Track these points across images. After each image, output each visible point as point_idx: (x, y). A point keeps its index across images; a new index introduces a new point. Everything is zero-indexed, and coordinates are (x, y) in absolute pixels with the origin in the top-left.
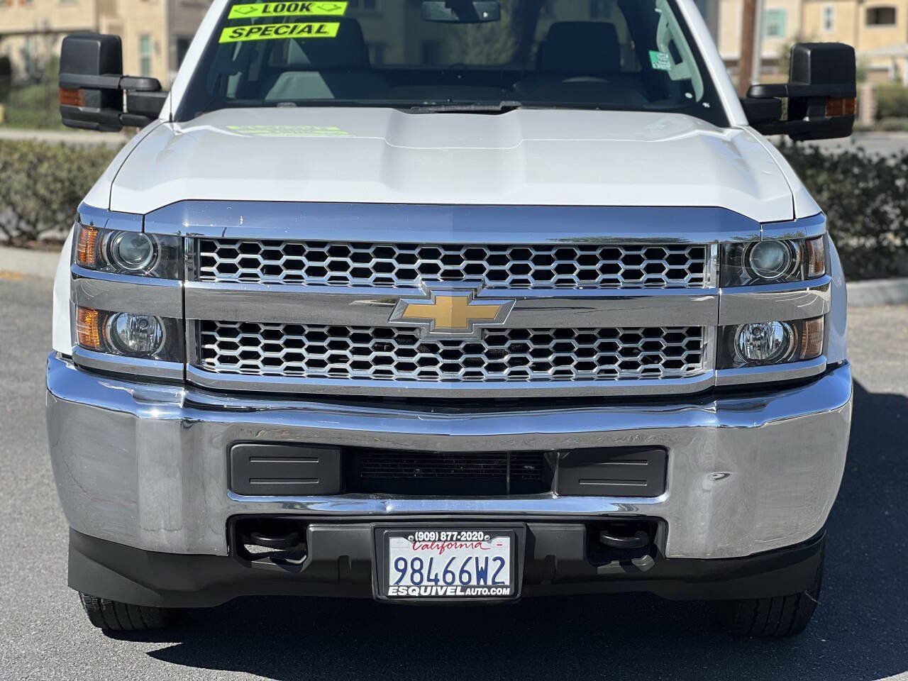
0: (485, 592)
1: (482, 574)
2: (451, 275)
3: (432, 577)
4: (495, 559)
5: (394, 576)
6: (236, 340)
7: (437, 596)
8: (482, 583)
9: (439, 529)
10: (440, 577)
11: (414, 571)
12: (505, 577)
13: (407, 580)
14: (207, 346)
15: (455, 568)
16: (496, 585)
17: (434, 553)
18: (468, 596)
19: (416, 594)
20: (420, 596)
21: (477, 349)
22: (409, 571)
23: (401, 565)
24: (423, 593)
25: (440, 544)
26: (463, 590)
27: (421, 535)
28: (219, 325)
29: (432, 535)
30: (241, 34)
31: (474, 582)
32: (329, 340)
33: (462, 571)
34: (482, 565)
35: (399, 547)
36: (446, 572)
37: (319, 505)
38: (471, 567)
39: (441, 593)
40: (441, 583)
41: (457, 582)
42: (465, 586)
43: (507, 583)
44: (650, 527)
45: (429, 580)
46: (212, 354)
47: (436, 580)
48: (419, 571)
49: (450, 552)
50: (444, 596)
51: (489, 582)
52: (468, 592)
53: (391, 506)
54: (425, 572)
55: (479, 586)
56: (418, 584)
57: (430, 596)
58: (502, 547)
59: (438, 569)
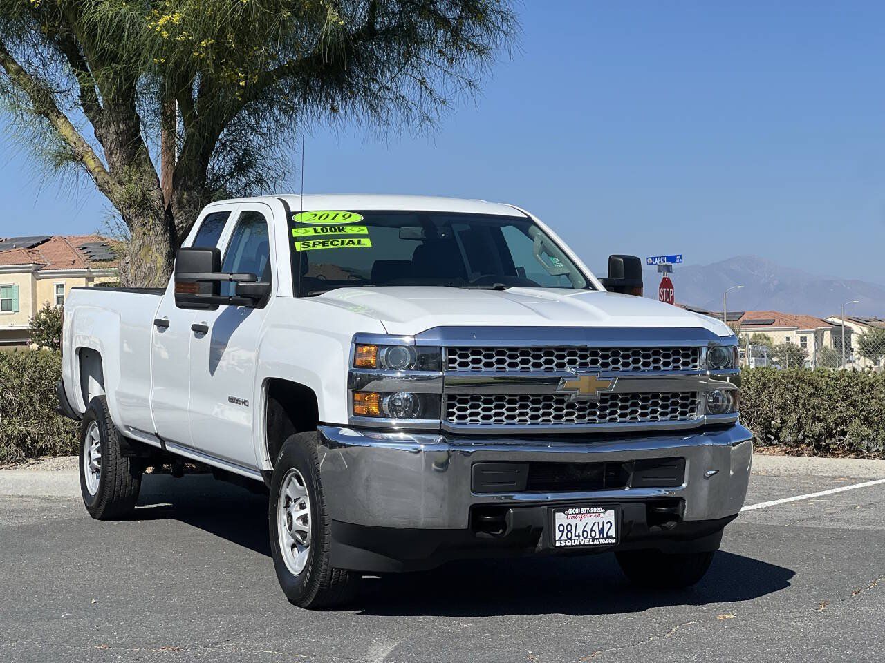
0: (603, 541)
1: (601, 532)
2: (583, 365)
3: (577, 534)
4: (607, 523)
5: (558, 534)
6: (468, 406)
7: (580, 545)
8: (601, 537)
9: (580, 507)
10: (581, 534)
11: (568, 531)
12: (612, 533)
13: (564, 537)
14: (450, 410)
15: (588, 529)
16: (608, 537)
17: (577, 520)
18: (595, 544)
19: (569, 544)
20: (572, 546)
21: (594, 406)
22: (566, 531)
23: (561, 528)
24: (573, 544)
25: (580, 515)
26: (593, 541)
27: (571, 511)
28: (459, 397)
29: (577, 510)
30: (309, 246)
31: (597, 537)
32: (519, 403)
33: (592, 530)
34: (601, 526)
35: (560, 518)
36: (584, 531)
37: (518, 497)
38: (596, 528)
39: (582, 543)
40: (581, 537)
41: (589, 537)
42: (594, 539)
43: (614, 536)
44: (675, 503)
45: (575, 536)
46: (452, 414)
47: (579, 536)
48: (570, 531)
49: (585, 520)
50: (584, 545)
51: (605, 536)
52: (595, 542)
53: (550, 496)
54: (573, 531)
55: (600, 538)
56: (570, 539)
57: (577, 545)
58: (610, 516)
59: (580, 530)
